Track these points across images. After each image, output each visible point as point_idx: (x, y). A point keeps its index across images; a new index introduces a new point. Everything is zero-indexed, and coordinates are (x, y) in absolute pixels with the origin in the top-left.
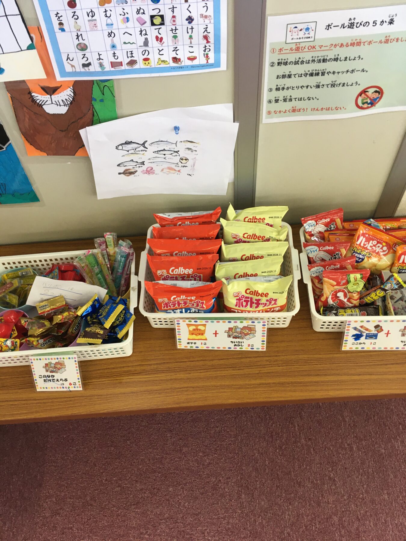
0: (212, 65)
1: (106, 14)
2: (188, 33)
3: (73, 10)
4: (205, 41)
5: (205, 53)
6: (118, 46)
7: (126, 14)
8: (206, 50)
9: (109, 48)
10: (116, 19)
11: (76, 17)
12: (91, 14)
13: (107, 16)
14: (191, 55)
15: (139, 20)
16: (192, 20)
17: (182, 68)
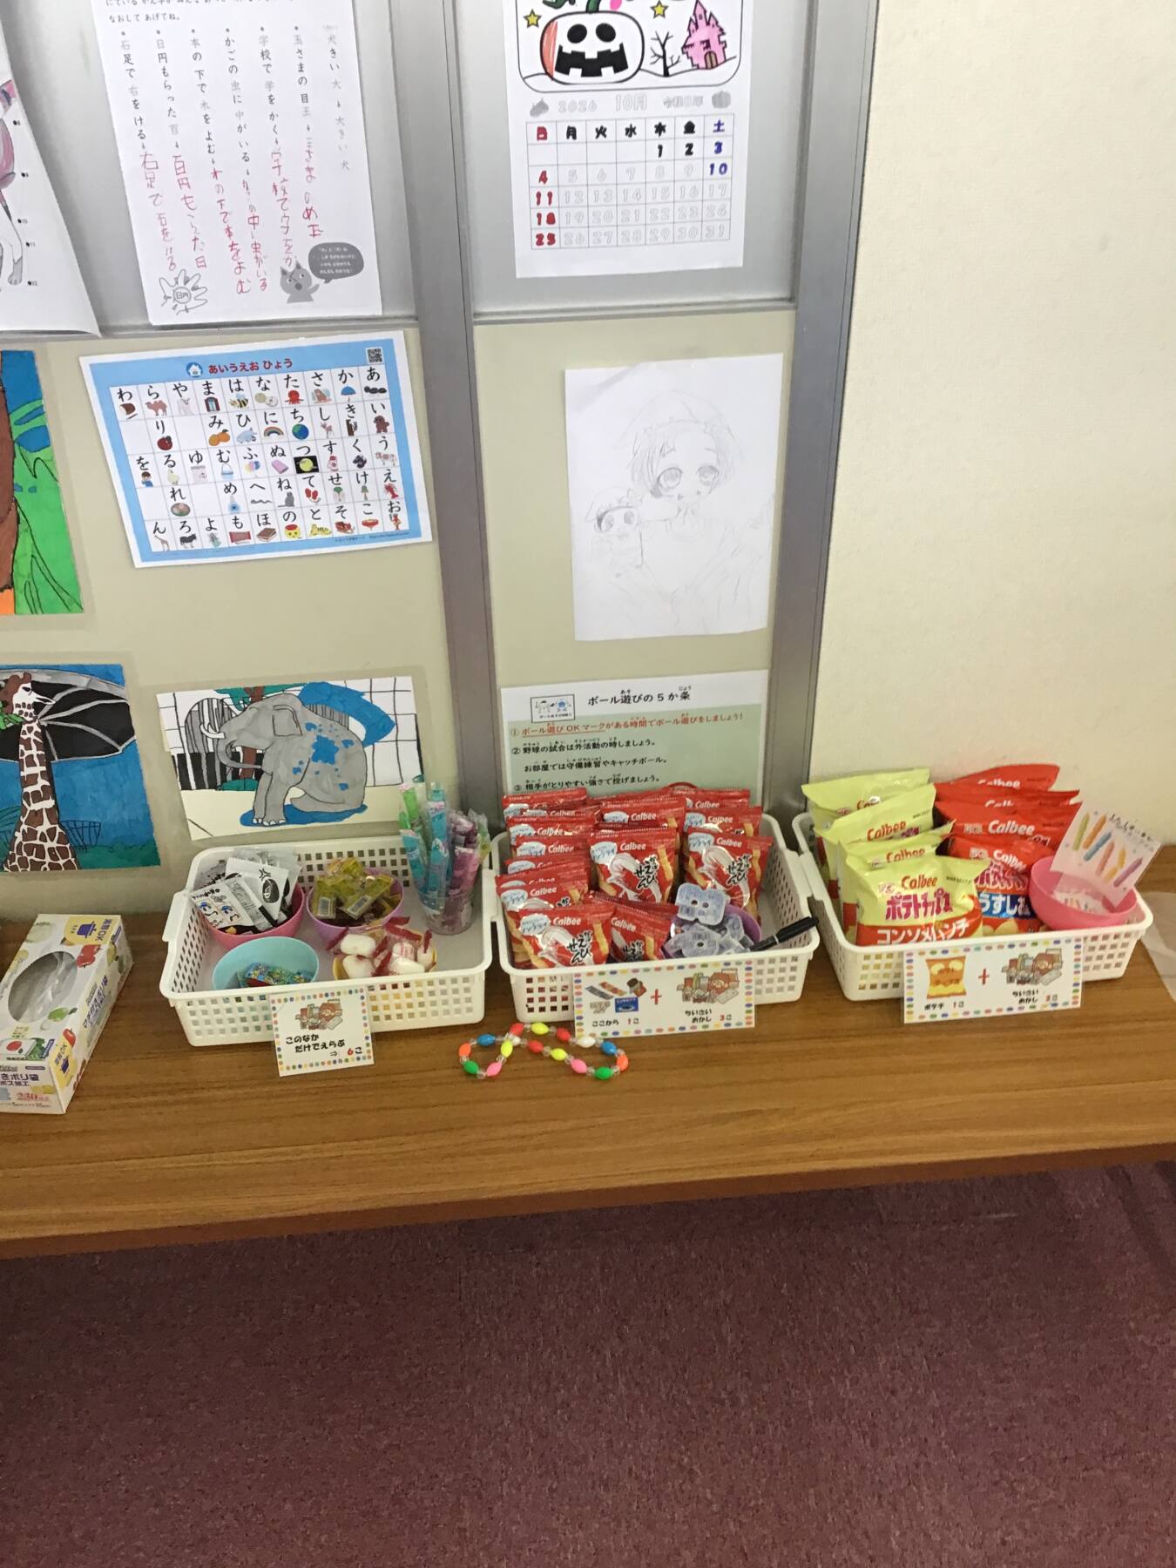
0: (407, 534)
1: (221, 458)
2: (359, 482)
3: (167, 452)
4: (389, 495)
5: (392, 514)
6: (243, 507)
7: (254, 456)
8: (394, 510)
9: (226, 510)
10: (238, 466)
11: (172, 463)
12: (195, 458)
13: (222, 461)
14: (367, 518)
15: (275, 465)
16: (365, 462)
17: (353, 539)
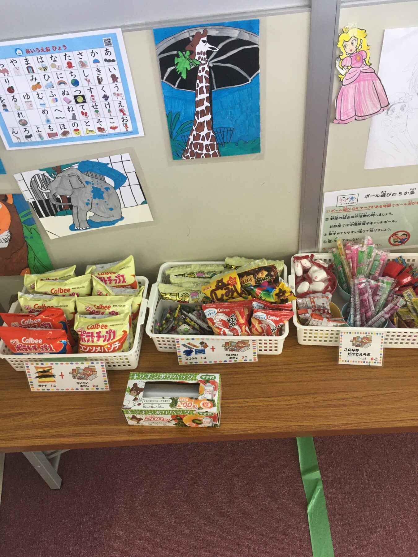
0: (132, 132)
1: (39, 97)
2: (106, 108)
3: (12, 94)
4: (122, 114)
5: (124, 123)
6: (52, 120)
7: (54, 95)
8: (125, 121)
9: (45, 122)
10: (48, 101)
11: (16, 100)
12: (26, 97)
13: (39, 98)
14: (112, 125)
15: (65, 100)
16: (108, 97)
17: (106, 136)
